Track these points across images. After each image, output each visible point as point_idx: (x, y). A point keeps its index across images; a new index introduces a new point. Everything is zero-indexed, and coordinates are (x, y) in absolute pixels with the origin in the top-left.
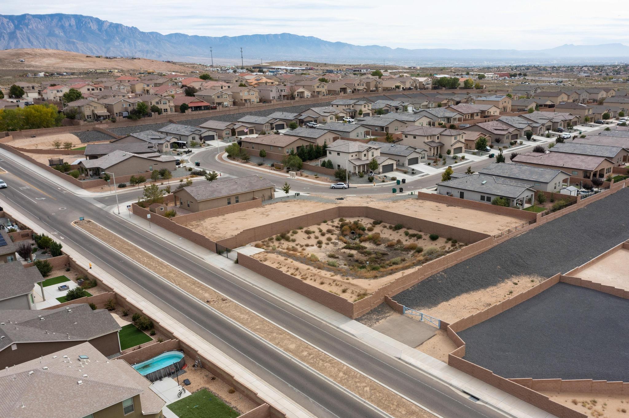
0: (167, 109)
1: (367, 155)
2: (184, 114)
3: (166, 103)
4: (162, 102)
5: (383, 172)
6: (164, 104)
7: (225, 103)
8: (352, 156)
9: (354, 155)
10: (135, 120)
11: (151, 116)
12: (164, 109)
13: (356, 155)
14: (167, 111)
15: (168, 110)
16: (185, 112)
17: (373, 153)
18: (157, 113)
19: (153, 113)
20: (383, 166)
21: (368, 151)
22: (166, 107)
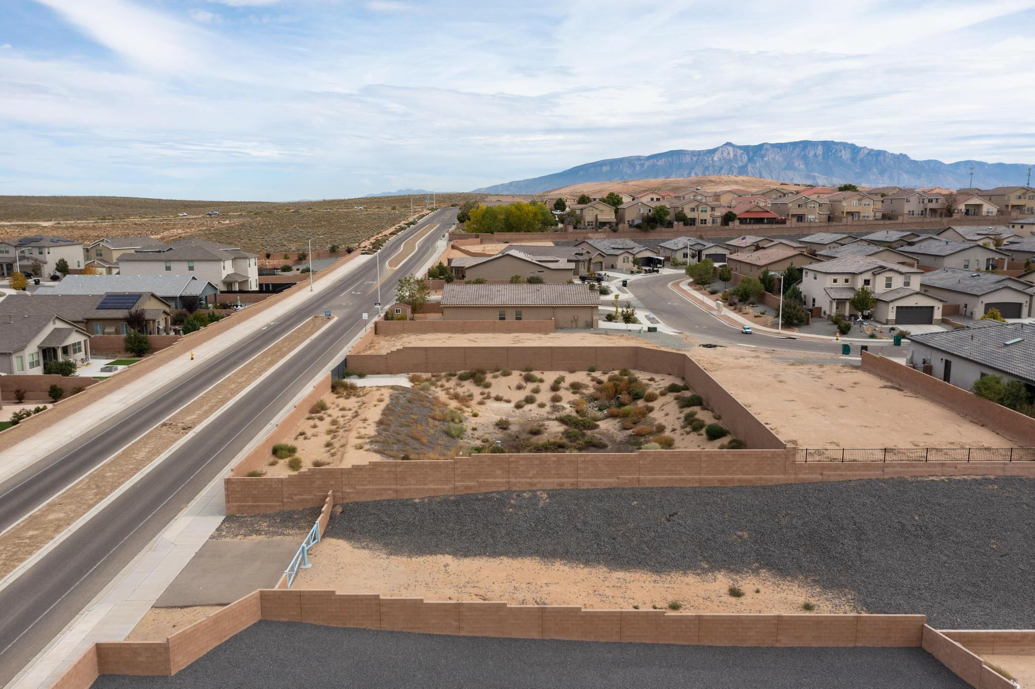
0: (705, 220)
1: (871, 283)
2: (727, 227)
3: (706, 211)
4: (700, 209)
5: (898, 321)
6: (702, 211)
7: (811, 217)
8: (835, 281)
9: (841, 279)
10: (646, 231)
11: (672, 227)
12: (702, 220)
13: (847, 281)
14: (705, 223)
15: (708, 221)
16: (728, 225)
17: (889, 279)
18: (681, 223)
19: (675, 223)
20: (898, 307)
21: (874, 274)
22: (707, 216)
